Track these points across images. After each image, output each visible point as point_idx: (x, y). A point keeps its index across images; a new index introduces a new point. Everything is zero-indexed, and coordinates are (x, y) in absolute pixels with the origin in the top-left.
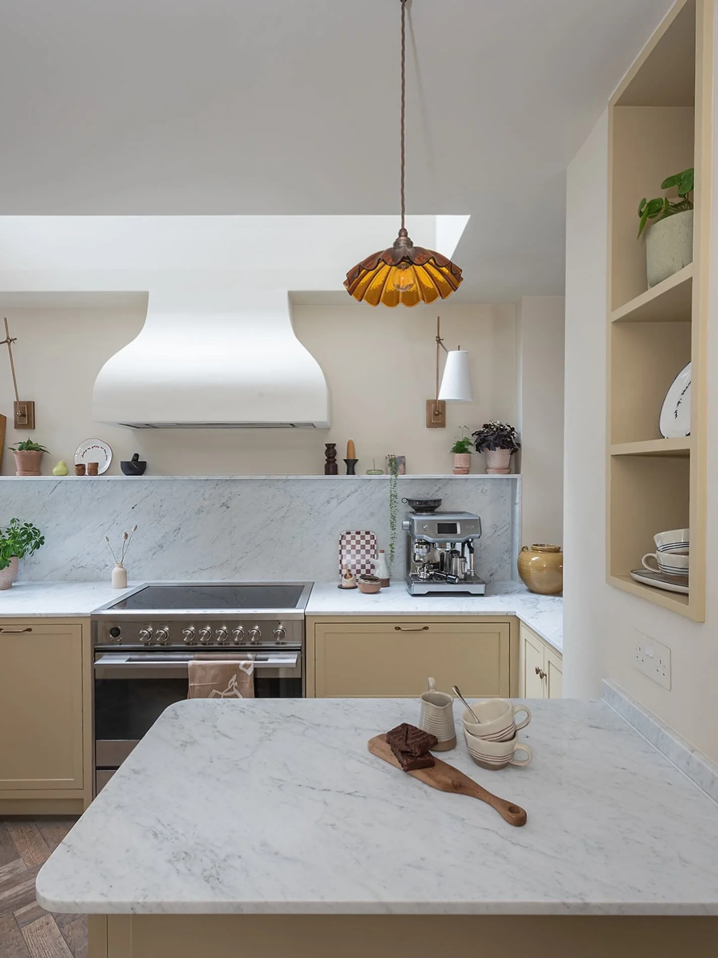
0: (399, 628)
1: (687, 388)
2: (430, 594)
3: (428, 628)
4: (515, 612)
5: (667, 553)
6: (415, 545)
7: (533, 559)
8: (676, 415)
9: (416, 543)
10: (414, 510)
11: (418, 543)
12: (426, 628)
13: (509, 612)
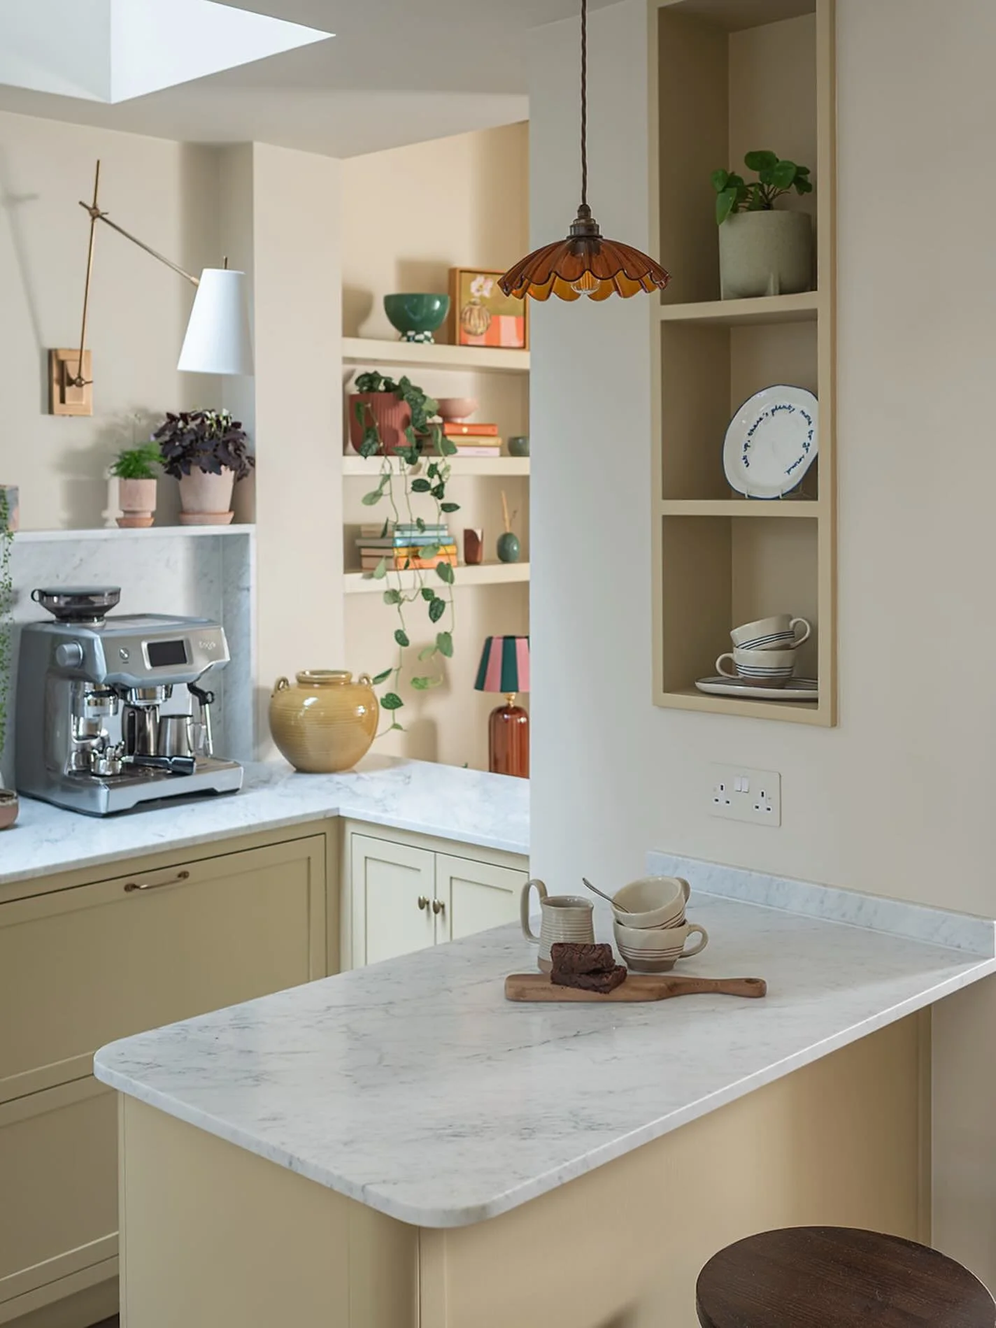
0: (135, 887)
1: (755, 426)
2: (144, 806)
3: (188, 873)
4: (338, 809)
5: (755, 650)
6: (86, 700)
7: (308, 702)
8: (746, 462)
9: (87, 695)
10: (53, 617)
11: (92, 693)
12: (184, 875)
13: (328, 811)
